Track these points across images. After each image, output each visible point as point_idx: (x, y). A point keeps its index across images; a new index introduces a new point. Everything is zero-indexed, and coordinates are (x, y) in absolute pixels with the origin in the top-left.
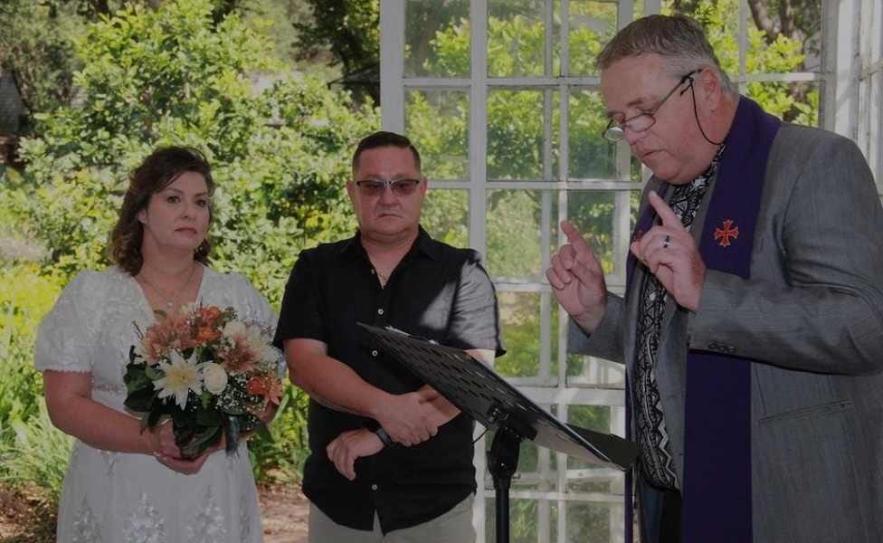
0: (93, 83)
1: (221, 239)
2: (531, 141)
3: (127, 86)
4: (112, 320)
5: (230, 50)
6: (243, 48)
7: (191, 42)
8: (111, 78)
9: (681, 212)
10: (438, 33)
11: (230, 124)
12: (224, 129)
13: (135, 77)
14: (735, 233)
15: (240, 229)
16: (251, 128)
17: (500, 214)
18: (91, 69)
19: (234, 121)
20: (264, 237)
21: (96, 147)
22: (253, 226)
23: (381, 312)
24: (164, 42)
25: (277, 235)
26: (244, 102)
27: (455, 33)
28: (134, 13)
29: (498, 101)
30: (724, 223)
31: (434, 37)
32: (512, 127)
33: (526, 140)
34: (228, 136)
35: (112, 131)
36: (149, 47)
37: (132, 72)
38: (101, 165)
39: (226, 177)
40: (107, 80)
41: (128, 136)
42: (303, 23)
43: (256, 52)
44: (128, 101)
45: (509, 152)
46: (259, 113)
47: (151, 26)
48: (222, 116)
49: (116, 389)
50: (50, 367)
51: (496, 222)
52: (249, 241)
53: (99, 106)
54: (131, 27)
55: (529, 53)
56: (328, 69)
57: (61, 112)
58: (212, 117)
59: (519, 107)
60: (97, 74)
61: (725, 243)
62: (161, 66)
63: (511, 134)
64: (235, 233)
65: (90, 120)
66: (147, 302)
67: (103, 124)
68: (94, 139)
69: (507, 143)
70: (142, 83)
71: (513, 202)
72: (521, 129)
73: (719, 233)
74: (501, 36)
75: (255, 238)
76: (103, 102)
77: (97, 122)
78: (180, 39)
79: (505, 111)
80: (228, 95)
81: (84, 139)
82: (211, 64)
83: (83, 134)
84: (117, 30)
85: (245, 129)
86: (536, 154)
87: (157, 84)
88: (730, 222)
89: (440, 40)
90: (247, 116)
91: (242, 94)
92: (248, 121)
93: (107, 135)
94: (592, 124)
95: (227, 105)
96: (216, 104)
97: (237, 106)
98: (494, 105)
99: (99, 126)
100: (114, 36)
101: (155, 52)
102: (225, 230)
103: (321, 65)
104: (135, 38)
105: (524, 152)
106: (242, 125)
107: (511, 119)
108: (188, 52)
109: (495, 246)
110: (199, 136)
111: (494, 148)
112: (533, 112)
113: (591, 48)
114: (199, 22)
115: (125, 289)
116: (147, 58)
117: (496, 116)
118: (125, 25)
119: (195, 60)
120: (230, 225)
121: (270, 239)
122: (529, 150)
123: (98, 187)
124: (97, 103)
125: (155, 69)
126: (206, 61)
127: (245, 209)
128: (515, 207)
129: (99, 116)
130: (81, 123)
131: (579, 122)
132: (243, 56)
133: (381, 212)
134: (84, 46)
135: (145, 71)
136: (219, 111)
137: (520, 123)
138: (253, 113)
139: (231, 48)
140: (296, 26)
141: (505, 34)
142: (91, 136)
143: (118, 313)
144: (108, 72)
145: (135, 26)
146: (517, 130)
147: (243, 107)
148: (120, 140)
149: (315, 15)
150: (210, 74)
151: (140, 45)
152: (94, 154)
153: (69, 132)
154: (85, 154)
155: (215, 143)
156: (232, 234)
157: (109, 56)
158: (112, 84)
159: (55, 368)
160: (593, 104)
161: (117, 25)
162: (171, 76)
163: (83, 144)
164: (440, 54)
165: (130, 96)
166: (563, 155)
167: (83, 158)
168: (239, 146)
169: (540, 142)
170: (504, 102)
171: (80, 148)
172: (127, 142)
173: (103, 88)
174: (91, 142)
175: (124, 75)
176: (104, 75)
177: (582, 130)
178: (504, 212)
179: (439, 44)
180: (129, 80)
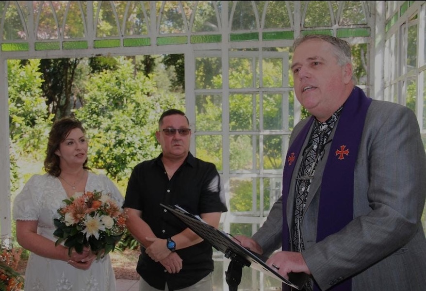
0: (91, 98)
1: (136, 154)
2: (249, 116)
3: (103, 99)
4: (48, 197)
5: (139, 85)
6: (144, 84)
7: (126, 83)
8: (97, 96)
9: (317, 144)
10: (214, 77)
11: (140, 112)
12: (137, 113)
13: (106, 96)
14: (347, 152)
15: (143, 149)
16: (147, 113)
17: (239, 142)
18: (91, 93)
19: (141, 111)
20: (152, 153)
21: (92, 121)
22: (148, 148)
23: (169, 191)
24: (116, 83)
25: (156, 151)
26: (144, 104)
27: (220, 77)
28: (106, 73)
29: (236, 102)
30: (341, 147)
31: (213, 79)
32: (241, 111)
33: (247, 116)
34: (139, 116)
35: (98, 115)
36: (111, 85)
37: (105, 94)
38: (95, 127)
39: (137, 131)
40: (96, 97)
41: (104, 117)
42: (173, 79)
43: (149, 86)
44: (103, 104)
45: (241, 120)
46: (150, 107)
47: (112, 77)
48: (137, 109)
49: (50, 228)
50: (19, 219)
51: (237, 145)
52: (147, 154)
53: (93, 106)
54: (105, 78)
55: (248, 84)
56: (182, 94)
57: (81, 109)
58: (133, 109)
59: (244, 104)
60: (92, 95)
61: (341, 157)
62: (115, 91)
63: (241, 114)
64: (141, 151)
65: (90, 111)
66: (63, 187)
67: (95, 112)
68: (92, 118)
69: (240, 117)
70: (109, 98)
71: (244, 138)
72: (245, 112)
73: (338, 152)
74: (237, 78)
75: (149, 153)
76: (95, 105)
77: (93, 112)
78: (122, 82)
79: (239, 105)
80: (139, 102)
81: (88, 118)
82: (132, 90)
83: (88, 116)
84: (100, 79)
85: (145, 113)
86: (251, 121)
87: (114, 98)
88: (345, 146)
89: (214, 80)
90: (145, 108)
91: (143, 101)
92: (146, 111)
93: (96, 116)
94: (272, 110)
95: (138, 105)
96: (134, 104)
97: (142, 105)
98: (235, 103)
99: (94, 114)
100: (100, 81)
101: (113, 87)
102: (138, 150)
103: (179, 93)
104: (107, 82)
105: (246, 120)
106: (144, 112)
107: (241, 108)
108: (124, 86)
109: (237, 154)
110: (128, 116)
111: (235, 119)
112: (249, 106)
113: (270, 82)
114: (128, 75)
115: (53, 183)
116: (110, 89)
117: (236, 107)
118: (103, 78)
119: (127, 89)
120: (140, 148)
121: (154, 153)
122: (248, 119)
123: (92, 135)
124: (93, 105)
125: (113, 93)
126: (131, 89)
127: (145, 142)
128: (244, 140)
129: (93, 110)
130: (87, 112)
131: (266, 109)
132: (144, 87)
133: (174, 144)
134: (89, 85)
135: (110, 93)
136: (135, 107)
137: (245, 110)
138: (147, 108)
139: (140, 85)
140: (171, 80)
141: (238, 77)
142: (91, 117)
143: (50, 193)
144: (96, 94)
145: (107, 78)
146: (243, 112)
147: (144, 105)
148: (101, 118)
149: (177, 76)
150: (132, 94)
151: (108, 84)
152: (91, 123)
153: (83, 116)
154: (89, 123)
155: (134, 119)
156: (140, 152)
157: (97, 88)
158: (98, 98)
159: (21, 219)
160: (271, 103)
161: (101, 78)
162: (119, 95)
163: (88, 120)
164: (215, 85)
165: (104, 103)
166: (261, 121)
167: (88, 125)
168: (143, 120)
169: (252, 116)
170: (238, 102)
171: (86, 121)
172: (103, 119)
173: (95, 100)
174: (91, 119)
175: (102, 95)
176: (95, 95)
177: (267, 112)
178: (240, 142)
179: (214, 81)
180: (104, 97)
